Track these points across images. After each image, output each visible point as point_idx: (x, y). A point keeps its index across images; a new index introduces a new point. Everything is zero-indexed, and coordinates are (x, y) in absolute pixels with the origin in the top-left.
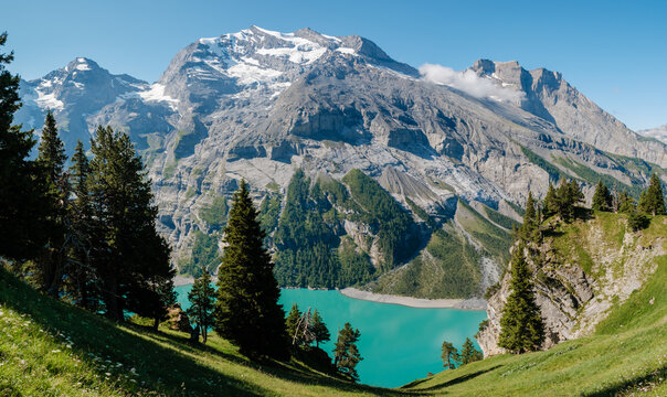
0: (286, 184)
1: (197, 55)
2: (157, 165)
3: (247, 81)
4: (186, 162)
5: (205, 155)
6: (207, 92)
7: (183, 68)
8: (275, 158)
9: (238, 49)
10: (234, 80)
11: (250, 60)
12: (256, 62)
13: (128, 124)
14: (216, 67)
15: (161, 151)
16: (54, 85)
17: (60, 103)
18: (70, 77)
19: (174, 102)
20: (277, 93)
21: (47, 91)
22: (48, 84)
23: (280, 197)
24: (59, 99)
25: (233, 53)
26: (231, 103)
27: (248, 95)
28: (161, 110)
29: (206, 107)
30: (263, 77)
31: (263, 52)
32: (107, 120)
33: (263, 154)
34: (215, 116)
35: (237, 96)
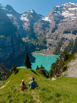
0: (75, 39)
1: (55, 10)
2: (48, 34)
3: (66, 16)
4: (54, 34)
5: (57, 32)
6: (58, 19)
7: (53, 13)
8: (72, 34)
9: (64, 8)
10: (63, 16)
11: (67, 11)
12: (68, 12)
13: (42, 25)
14: (59, 13)
15: (49, 31)
16: (26, 15)
17: (27, 20)
18: (29, 14)
19: (50, 21)
20: (73, 19)
21: (24, 17)
22: (24, 15)
23: (73, 41)
24: (27, 19)
25: (63, 10)
26: (63, 22)
27: (66, 20)
28: (48, 23)
29: (57, 22)
30: (70, 16)
31: (70, 9)
32: (38, 24)
33: (70, 33)
34: (59, 24)
35: (64, 20)
